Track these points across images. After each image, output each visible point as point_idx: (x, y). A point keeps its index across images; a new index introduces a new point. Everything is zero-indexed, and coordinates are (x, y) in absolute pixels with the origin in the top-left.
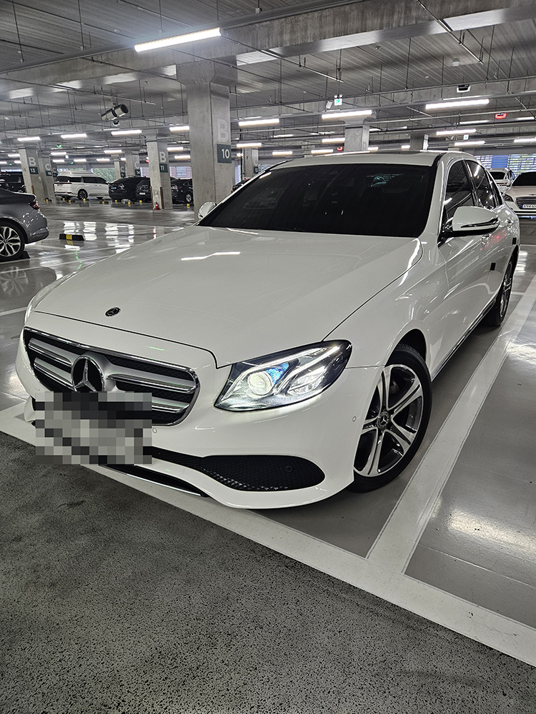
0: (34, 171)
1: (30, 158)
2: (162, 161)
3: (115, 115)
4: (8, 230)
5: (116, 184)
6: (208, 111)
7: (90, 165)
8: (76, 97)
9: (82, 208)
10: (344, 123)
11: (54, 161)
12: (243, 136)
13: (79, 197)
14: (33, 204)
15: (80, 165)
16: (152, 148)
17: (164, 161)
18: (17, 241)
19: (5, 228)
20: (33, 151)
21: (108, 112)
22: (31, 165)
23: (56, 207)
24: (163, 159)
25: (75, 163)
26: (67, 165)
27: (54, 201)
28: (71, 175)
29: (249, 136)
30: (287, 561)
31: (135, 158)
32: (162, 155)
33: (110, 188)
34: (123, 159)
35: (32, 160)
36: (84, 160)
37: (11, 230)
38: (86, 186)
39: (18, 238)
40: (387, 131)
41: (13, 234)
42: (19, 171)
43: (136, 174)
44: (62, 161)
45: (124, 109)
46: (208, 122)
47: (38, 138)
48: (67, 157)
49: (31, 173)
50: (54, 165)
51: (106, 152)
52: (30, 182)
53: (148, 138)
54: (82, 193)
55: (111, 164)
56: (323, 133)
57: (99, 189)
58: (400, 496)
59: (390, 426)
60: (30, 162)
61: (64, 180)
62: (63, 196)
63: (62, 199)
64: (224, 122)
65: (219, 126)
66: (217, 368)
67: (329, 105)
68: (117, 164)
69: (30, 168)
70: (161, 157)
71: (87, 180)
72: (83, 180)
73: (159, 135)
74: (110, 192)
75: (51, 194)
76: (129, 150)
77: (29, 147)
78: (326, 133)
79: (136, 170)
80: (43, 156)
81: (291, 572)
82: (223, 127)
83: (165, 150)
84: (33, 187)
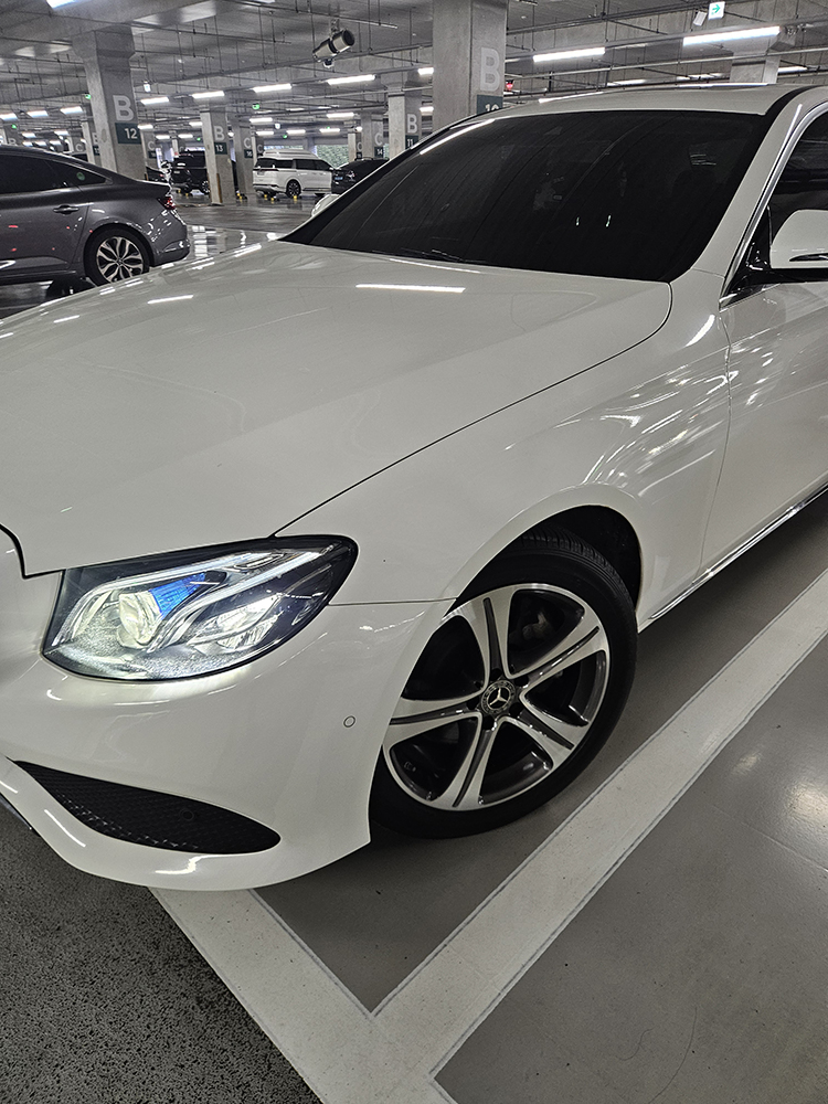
0: (222, 148)
1: (216, 127)
2: (410, 131)
3: (334, 50)
4: (123, 243)
5: (345, 170)
6: (465, 33)
7: (314, 139)
8: (275, 20)
9: (292, 211)
10: (732, 54)
11: (260, 133)
12: (555, 84)
13: (287, 192)
14: (164, 201)
15: (297, 139)
16: (396, 108)
17: (414, 132)
18: (137, 261)
19: (120, 240)
20: (219, 115)
21: (323, 44)
22: (218, 139)
23: (257, 209)
24: (412, 127)
25: (289, 138)
26: (278, 139)
27: (252, 198)
28: (278, 157)
29: (564, 84)
30: (209, 985)
31: (377, 127)
32: (412, 120)
33: (333, 177)
34: (359, 129)
35: (219, 130)
36: (302, 132)
37: (128, 243)
38: (302, 175)
39: (139, 257)
40: (819, 70)
41: (132, 251)
42: (200, 149)
43: (376, 152)
44: (270, 133)
45: (349, 39)
46: (465, 54)
47: (221, 94)
48: (278, 126)
49: (216, 153)
50: (261, 141)
51: (331, 116)
52: (214, 167)
53: (391, 91)
54: (293, 186)
55: (342, 137)
56: (697, 76)
57: (319, 179)
58: (527, 856)
59: (517, 710)
60: (216, 133)
61: (266, 164)
62: (266, 192)
63: (263, 196)
64: (494, 53)
65: (484, 60)
66: (25, 577)
67: (699, 20)
68: (352, 138)
69: (215, 144)
70: (410, 123)
71: (302, 164)
72: (295, 165)
73: (409, 84)
74: (333, 185)
75: (250, 188)
76: (365, 112)
77: (214, 109)
78: (703, 76)
79: (376, 148)
80: (241, 124)
81: (199, 1016)
82: (491, 62)
83: (417, 112)
84: (218, 175)
